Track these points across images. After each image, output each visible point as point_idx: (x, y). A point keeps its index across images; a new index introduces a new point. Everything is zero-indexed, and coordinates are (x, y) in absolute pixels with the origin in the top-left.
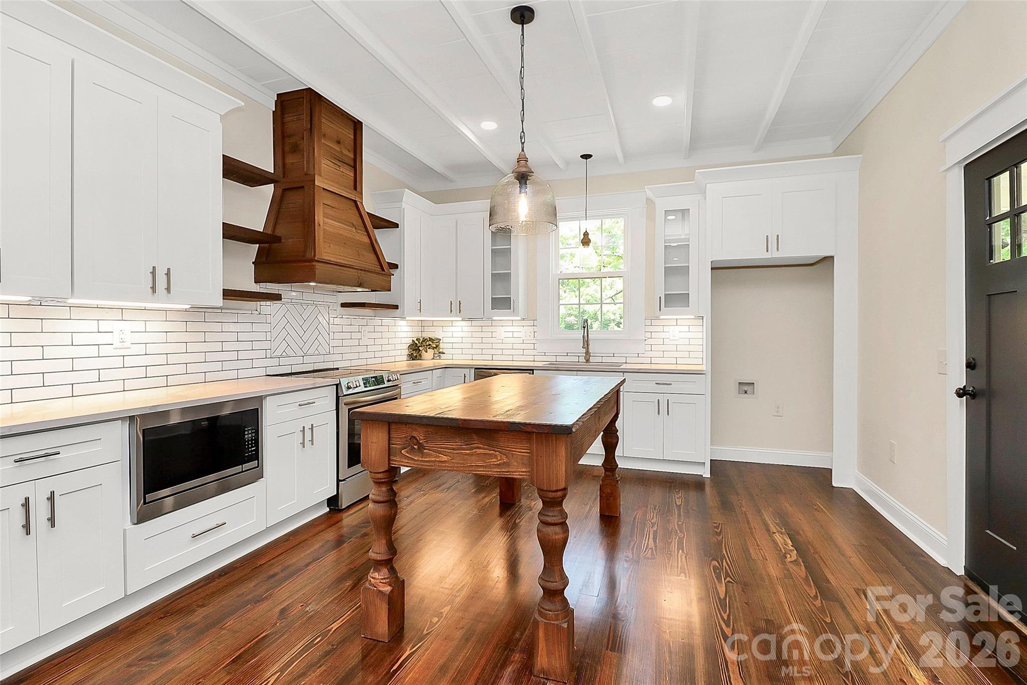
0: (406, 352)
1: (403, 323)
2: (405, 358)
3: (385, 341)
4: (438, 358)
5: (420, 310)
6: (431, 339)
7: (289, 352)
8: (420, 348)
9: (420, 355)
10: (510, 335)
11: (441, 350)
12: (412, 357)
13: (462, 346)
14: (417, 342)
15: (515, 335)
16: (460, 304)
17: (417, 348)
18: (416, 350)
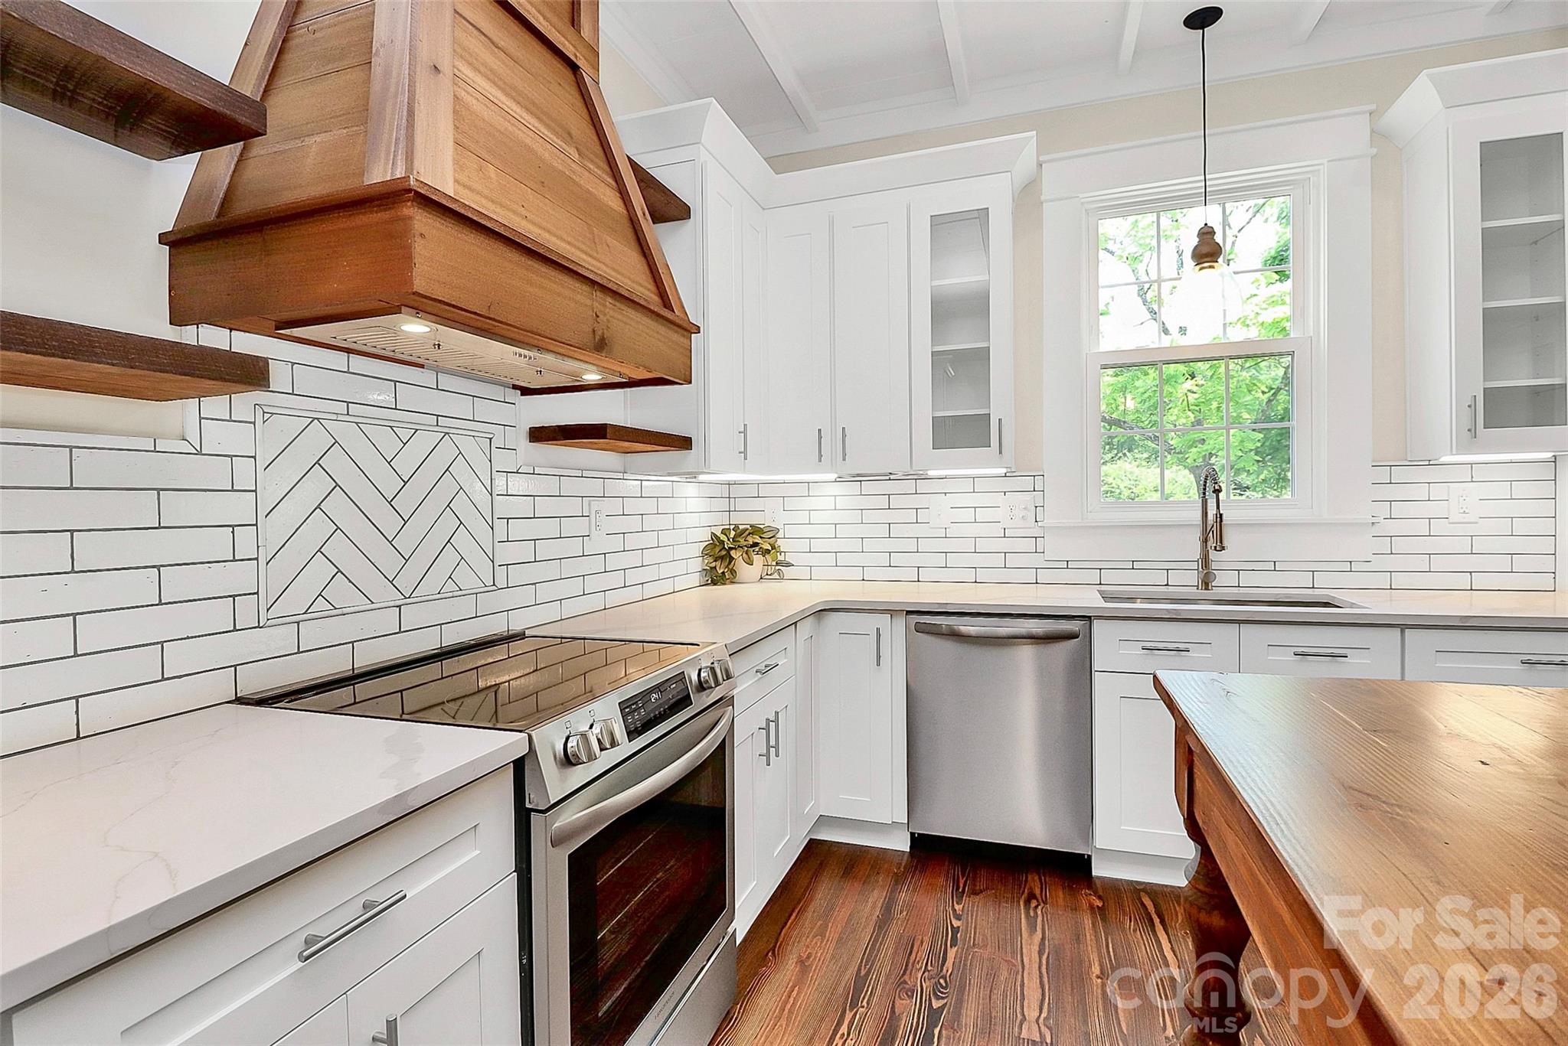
0: (697, 564)
1: (690, 489)
2: (695, 579)
3: (649, 540)
4: (776, 576)
5: (745, 452)
6: (755, 530)
7: (342, 594)
8: (733, 553)
9: (733, 572)
10: (968, 515)
11: (781, 558)
12: (714, 579)
13: (834, 545)
14: (723, 538)
15: (981, 515)
16: (844, 436)
17: (724, 553)
18: (722, 558)
